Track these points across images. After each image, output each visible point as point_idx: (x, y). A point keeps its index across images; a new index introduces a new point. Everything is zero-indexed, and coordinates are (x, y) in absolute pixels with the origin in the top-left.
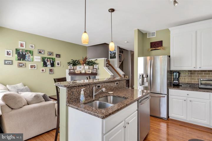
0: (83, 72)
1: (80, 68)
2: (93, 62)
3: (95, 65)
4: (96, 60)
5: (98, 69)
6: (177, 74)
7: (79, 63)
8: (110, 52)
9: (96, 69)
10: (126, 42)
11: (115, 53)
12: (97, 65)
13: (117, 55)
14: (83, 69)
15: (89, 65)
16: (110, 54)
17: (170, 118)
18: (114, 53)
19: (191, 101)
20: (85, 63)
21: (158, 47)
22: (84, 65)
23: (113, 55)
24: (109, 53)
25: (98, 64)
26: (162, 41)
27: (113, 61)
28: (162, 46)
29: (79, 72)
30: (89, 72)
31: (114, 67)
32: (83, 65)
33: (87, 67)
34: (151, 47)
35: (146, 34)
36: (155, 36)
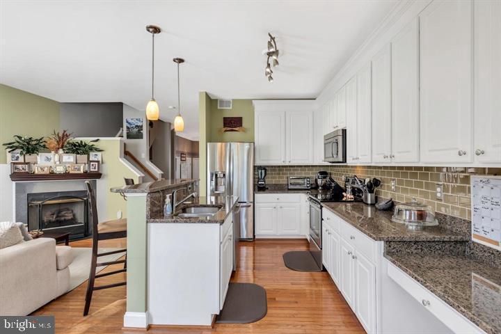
0: (60, 169)
1: (48, 159)
2: (86, 145)
3: (92, 154)
4: (98, 140)
5: (102, 163)
6: (263, 171)
7: (44, 146)
8: (127, 122)
9: (98, 162)
10: (171, 107)
11: (140, 128)
12: (99, 154)
13: (145, 132)
14: (58, 163)
15: (78, 153)
16: (128, 128)
17: (256, 237)
18: (137, 126)
19: (281, 207)
20: (62, 147)
21: (235, 127)
22: (61, 151)
23: (136, 130)
24: (125, 124)
25: (101, 151)
26: (241, 118)
27: (136, 146)
28: (241, 125)
29: (46, 171)
30: (79, 170)
31: (138, 159)
32: (56, 152)
33: (69, 158)
34: (225, 126)
35: (216, 100)
36: (231, 108)
